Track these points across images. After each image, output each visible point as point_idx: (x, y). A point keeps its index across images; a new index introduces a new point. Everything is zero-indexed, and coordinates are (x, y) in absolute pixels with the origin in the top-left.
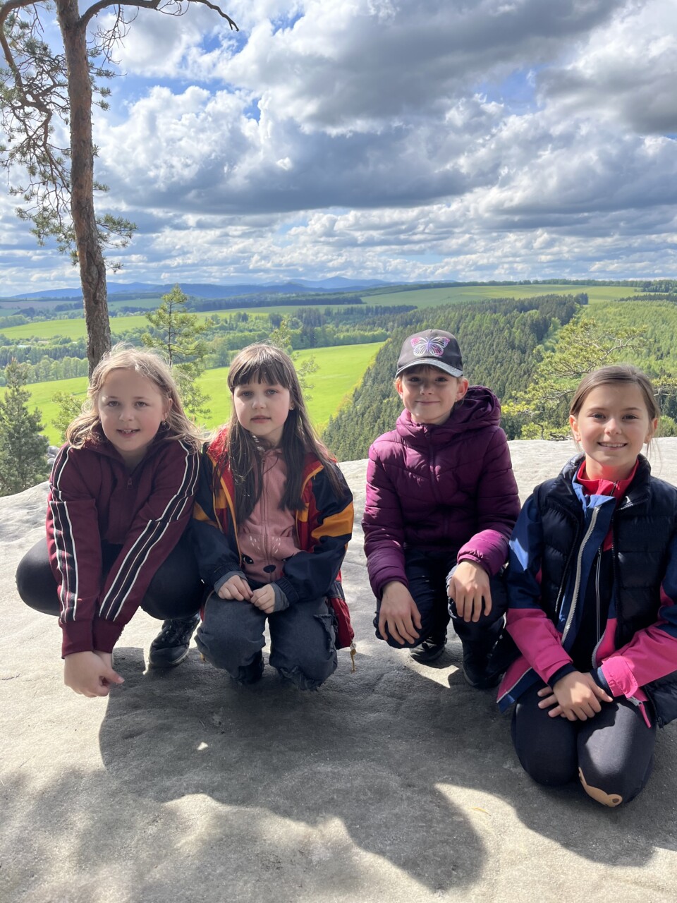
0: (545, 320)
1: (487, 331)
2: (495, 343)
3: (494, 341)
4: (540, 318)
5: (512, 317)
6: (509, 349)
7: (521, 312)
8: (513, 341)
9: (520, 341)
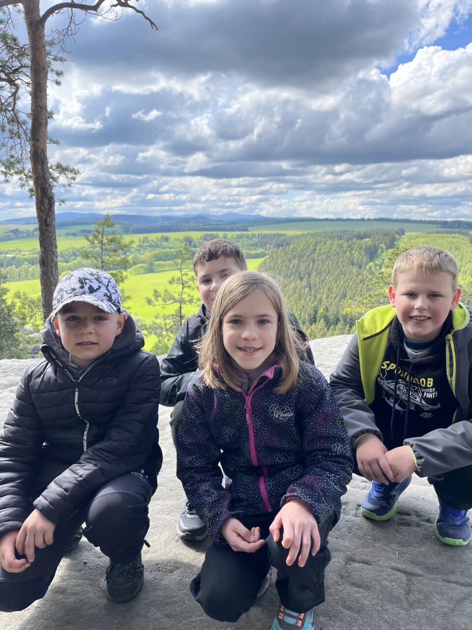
0: (375, 245)
1: (335, 252)
2: (341, 261)
3: (340, 259)
4: (372, 244)
5: (353, 243)
6: (350, 265)
7: (358, 240)
8: (353, 260)
9: (358, 260)
